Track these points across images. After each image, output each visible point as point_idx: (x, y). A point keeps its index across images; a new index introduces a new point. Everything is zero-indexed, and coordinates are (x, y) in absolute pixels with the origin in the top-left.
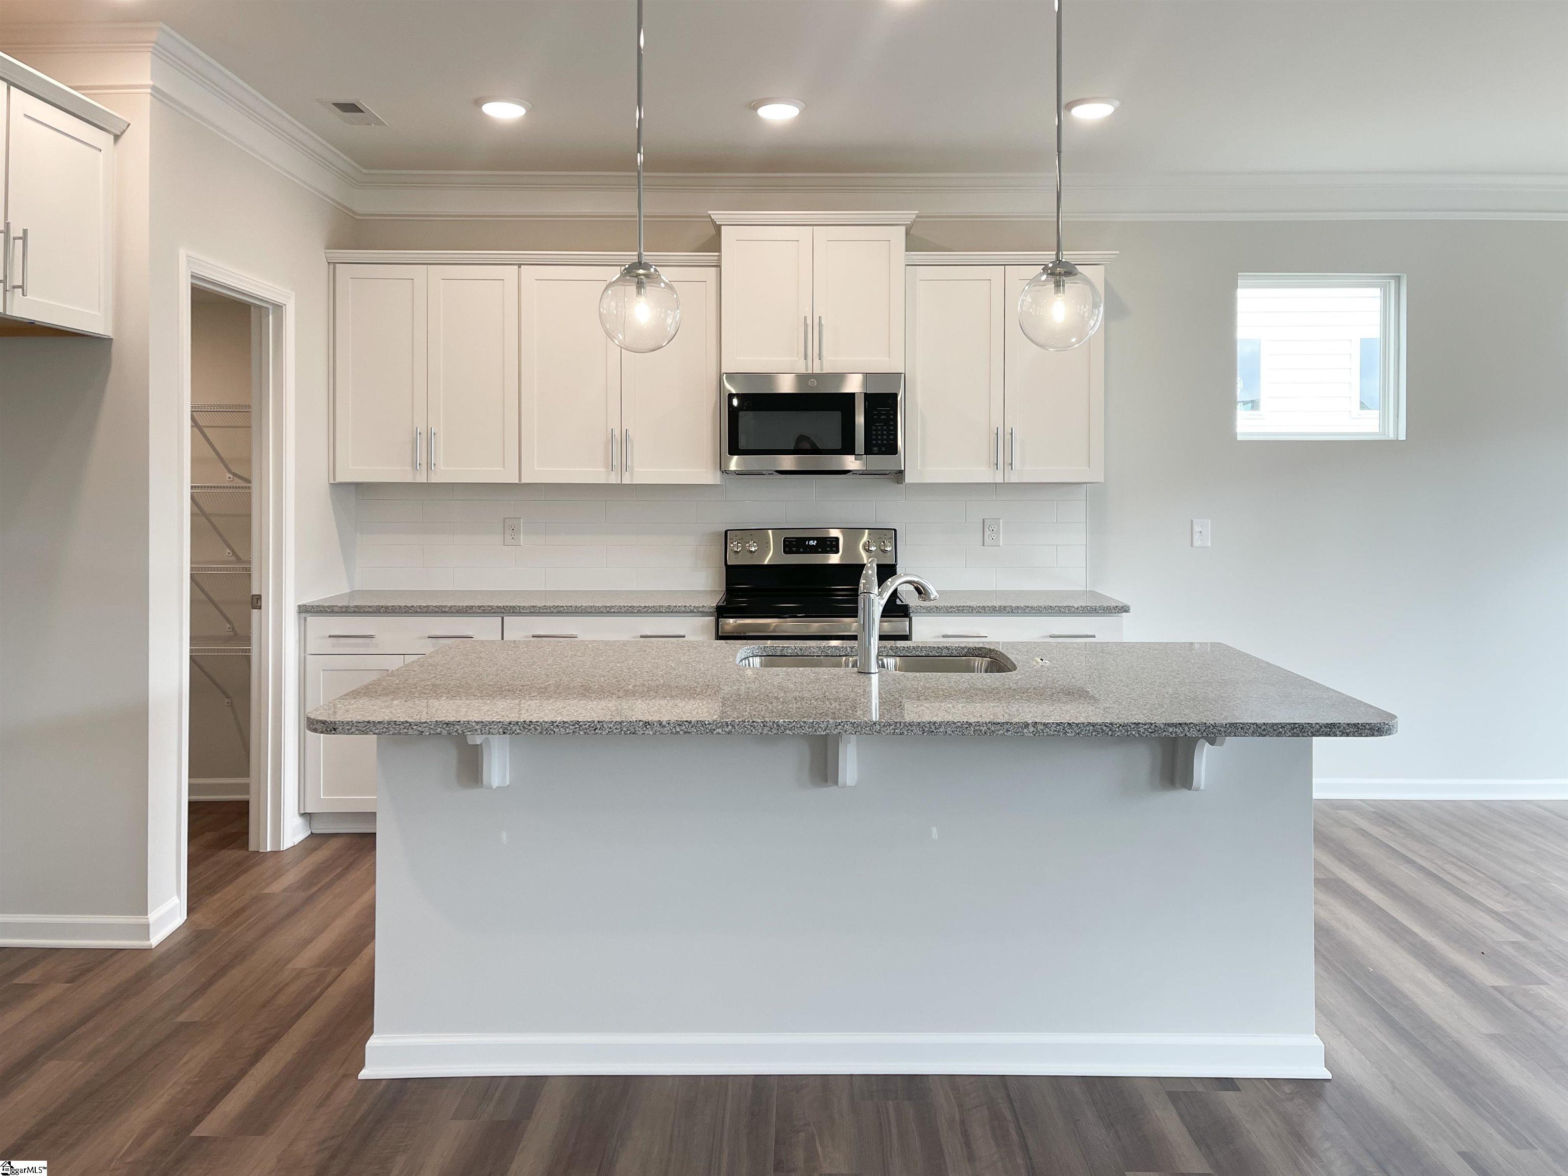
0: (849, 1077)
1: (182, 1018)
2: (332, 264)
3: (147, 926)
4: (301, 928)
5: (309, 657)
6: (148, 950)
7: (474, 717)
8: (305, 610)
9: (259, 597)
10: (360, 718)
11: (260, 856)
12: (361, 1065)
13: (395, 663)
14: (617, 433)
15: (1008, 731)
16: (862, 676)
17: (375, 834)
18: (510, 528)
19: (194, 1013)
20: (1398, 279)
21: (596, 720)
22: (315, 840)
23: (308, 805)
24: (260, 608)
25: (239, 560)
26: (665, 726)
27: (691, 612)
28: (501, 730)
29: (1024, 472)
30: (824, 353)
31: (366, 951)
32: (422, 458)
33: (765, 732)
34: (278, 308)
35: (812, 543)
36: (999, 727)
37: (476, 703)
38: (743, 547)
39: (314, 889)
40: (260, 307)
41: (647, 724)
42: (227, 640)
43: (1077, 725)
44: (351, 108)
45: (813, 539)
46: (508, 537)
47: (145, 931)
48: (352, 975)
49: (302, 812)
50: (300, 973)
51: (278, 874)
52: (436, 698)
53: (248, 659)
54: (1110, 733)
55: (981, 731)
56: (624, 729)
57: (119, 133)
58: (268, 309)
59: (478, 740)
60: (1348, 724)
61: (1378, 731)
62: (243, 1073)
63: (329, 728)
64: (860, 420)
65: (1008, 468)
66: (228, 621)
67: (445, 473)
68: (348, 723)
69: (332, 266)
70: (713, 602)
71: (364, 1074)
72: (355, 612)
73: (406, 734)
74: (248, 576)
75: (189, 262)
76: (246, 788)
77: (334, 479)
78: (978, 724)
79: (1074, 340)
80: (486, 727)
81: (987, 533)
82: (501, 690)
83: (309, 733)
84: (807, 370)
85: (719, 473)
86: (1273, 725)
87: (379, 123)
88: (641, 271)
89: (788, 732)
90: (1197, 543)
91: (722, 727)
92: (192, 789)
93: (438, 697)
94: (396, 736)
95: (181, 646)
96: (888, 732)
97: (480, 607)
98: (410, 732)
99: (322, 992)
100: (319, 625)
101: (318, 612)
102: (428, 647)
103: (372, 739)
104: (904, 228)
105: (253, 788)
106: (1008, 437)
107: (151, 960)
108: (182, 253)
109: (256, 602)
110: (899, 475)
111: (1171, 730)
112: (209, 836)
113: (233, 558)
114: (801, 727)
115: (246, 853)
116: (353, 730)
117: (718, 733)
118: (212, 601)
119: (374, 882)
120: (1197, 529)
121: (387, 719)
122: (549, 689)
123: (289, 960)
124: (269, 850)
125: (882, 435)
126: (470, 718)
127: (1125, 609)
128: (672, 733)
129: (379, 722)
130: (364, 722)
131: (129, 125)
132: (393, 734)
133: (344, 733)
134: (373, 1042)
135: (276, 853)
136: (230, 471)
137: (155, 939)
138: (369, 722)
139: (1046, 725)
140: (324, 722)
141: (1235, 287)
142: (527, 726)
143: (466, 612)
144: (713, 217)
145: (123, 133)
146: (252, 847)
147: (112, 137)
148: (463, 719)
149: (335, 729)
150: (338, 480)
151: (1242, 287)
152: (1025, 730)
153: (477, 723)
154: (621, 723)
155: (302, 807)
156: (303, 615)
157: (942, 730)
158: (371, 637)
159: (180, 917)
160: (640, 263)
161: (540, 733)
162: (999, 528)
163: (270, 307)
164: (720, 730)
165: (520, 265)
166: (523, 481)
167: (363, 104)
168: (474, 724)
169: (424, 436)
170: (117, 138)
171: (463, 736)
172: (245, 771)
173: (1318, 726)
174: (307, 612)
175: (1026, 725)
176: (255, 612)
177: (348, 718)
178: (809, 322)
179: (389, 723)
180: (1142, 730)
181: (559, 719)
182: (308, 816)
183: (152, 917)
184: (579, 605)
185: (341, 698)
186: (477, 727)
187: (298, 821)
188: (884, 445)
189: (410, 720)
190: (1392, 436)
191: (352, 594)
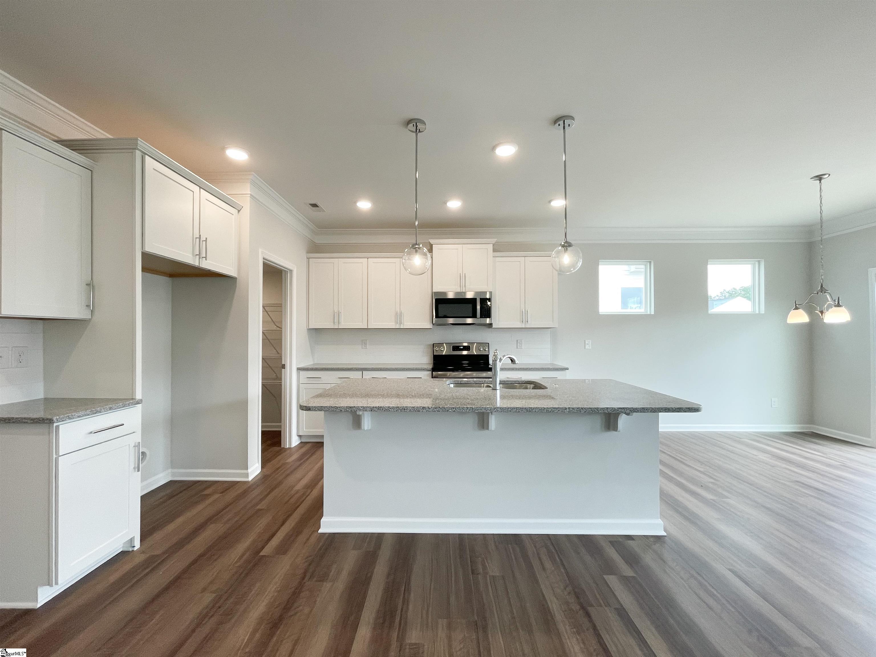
0: (492, 535)
1: (259, 507)
2: (308, 258)
3: (248, 474)
4: (298, 474)
5: (300, 384)
6: (248, 482)
7: (360, 404)
8: (299, 369)
9: (284, 365)
10: (319, 405)
11: (285, 450)
12: (319, 527)
13: (328, 387)
14: (399, 312)
15: (559, 411)
16: (494, 390)
17: (323, 443)
18: (364, 343)
19: (262, 506)
20: (650, 262)
21: (405, 406)
22: (303, 444)
23: (300, 433)
24: (285, 368)
25: (278, 353)
26: (430, 409)
27: (424, 370)
28: (370, 410)
29: (532, 324)
30: (466, 285)
31: (320, 483)
32: (336, 320)
33: (468, 411)
34: (291, 271)
35: (461, 347)
36: (555, 410)
37: (360, 400)
38: (439, 349)
39: (302, 461)
40: (285, 271)
41: (423, 408)
42: (274, 379)
43: (585, 408)
44: (315, 205)
45: (462, 346)
46: (363, 347)
47: (247, 475)
48: (315, 493)
49: (298, 435)
50: (297, 492)
51: (291, 455)
52: (345, 398)
53: (281, 385)
54: (597, 411)
55: (549, 411)
56: (415, 410)
57: (239, 210)
58: (288, 271)
59: (361, 413)
60: (686, 408)
61: (697, 410)
62: (279, 528)
63: (308, 409)
64: (478, 307)
65: (526, 322)
66: (275, 373)
67: (343, 325)
68: (314, 407)
69: (308, 259)
70: (431, 367)
71: (320, 531)
72: (315, 370)
73: (336, 411)
74: (281, 358)
75: (262, 253)
76: (280, 427)
77: (309, 327)
78: (548, 408)
79: (572, 269)
80: (365, 409)
81: (518, 344)
82: (367, 396)
83: (300, 410)
84: (461, 290)
85: (432, 324)
86: (658, 408)
87: (324, 211)
88: (417, 246)
89: (476, 411)
90: (587, 347)
91: (451, 409)
92: (262, 427)
93: (346, 398)
94: (332, 412)
95: (259, 380)
96: (513, 411)
97: (355, 368)
98: (337, 410)
99: (305, 498)
100: (304, 374)
101: (303, 370)
102: (339, 381)
103: (322, 413)
104: (492, 245)
105: (282, 427)
106: (526, 312)
107: (249, 485)
108: (260, 250)
109: (284, 366)
110: (490, 325)
111: (620, 410)
112: (269, 442)
113: (277, 353)
114: (481, 409)
115: (280, 448)
116: (316, 409)
117: (450, 411)
118: (270, 367)
119: (323, 457)
120: (587, 342)
121: (328, 405)
122: (385, 395)
123: (294, 486)
124: (287, 447)
125: (486, 312)
126: (359, 405)
127: (567, 369)
128: (433, 411)
129: (326, 407)
130: (320, 406)
131: (243, 207)
132: (331, 411)
133: (313, 411)
134: (323, 520)
135: (290, 448)
136: (276, 325)
137: (250, 478)
138: (322, 407)
139: (573, 408)
140: (306, 407)
141: (598, 265)
142: (379, 408)
143: (351, 370)
144: (430, 242)
145: (240, 210)
146: (282, 446)
147: (237, 211)
148: (356, 406)
149: (310, 409)
150: (310, 327)
151: (601, 265)
152: (565, 410)
153: (361, 407)
154: (414, 407)
155: (298, 433)
156: (299, 371)
157: (534, 410)
158: (320, 378)
159: (259, 470)
160: (416, 243)
161: (385, 411)
162: (522, 343)
163: (289, 271)
164: (450, 410)
165: (368, 258)
166: (369, 328)
167: (319, 204)
168: (360, 407)
169: (337, 313)
170: (239, 211)
171: (356, 412)
172: (280, 421)
173: (675, 409)
174: (299, 370)
175: (566, 409)
176: (283, 370)
177: (314, 405)
178: (461, 275)
179: (329, 407)
180: (609, 410)
181: (391, 406)
182: (300, 436)
183: (249, 471)
184: (387, 367)
185: (312, 398)
186: (361, 409)
187: (297, 438)
188: (486, 315)
189: (337, 406)
190: (649, 313)
191: (314, 364)
